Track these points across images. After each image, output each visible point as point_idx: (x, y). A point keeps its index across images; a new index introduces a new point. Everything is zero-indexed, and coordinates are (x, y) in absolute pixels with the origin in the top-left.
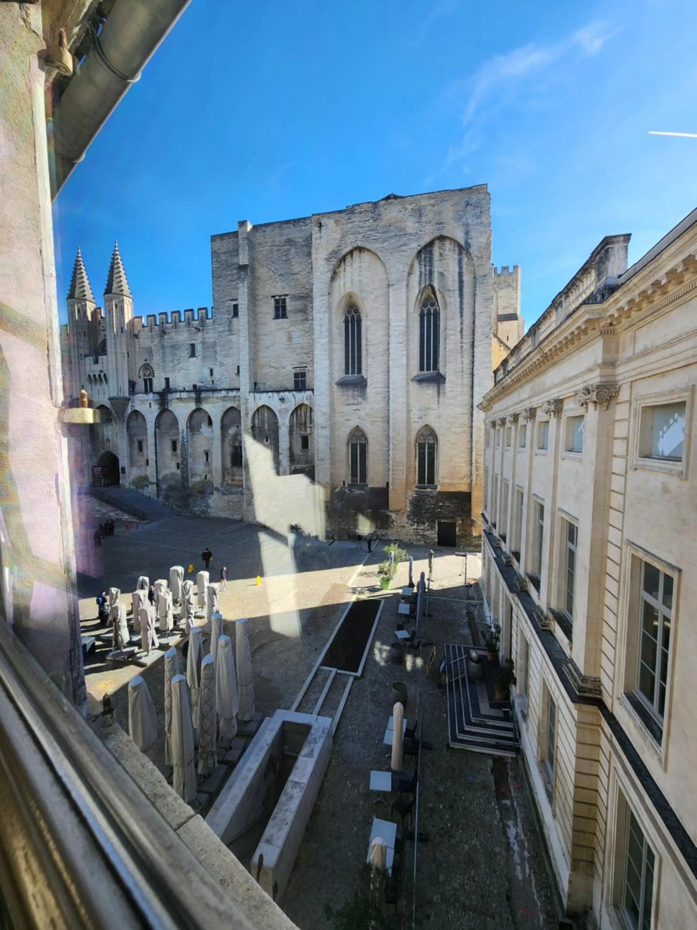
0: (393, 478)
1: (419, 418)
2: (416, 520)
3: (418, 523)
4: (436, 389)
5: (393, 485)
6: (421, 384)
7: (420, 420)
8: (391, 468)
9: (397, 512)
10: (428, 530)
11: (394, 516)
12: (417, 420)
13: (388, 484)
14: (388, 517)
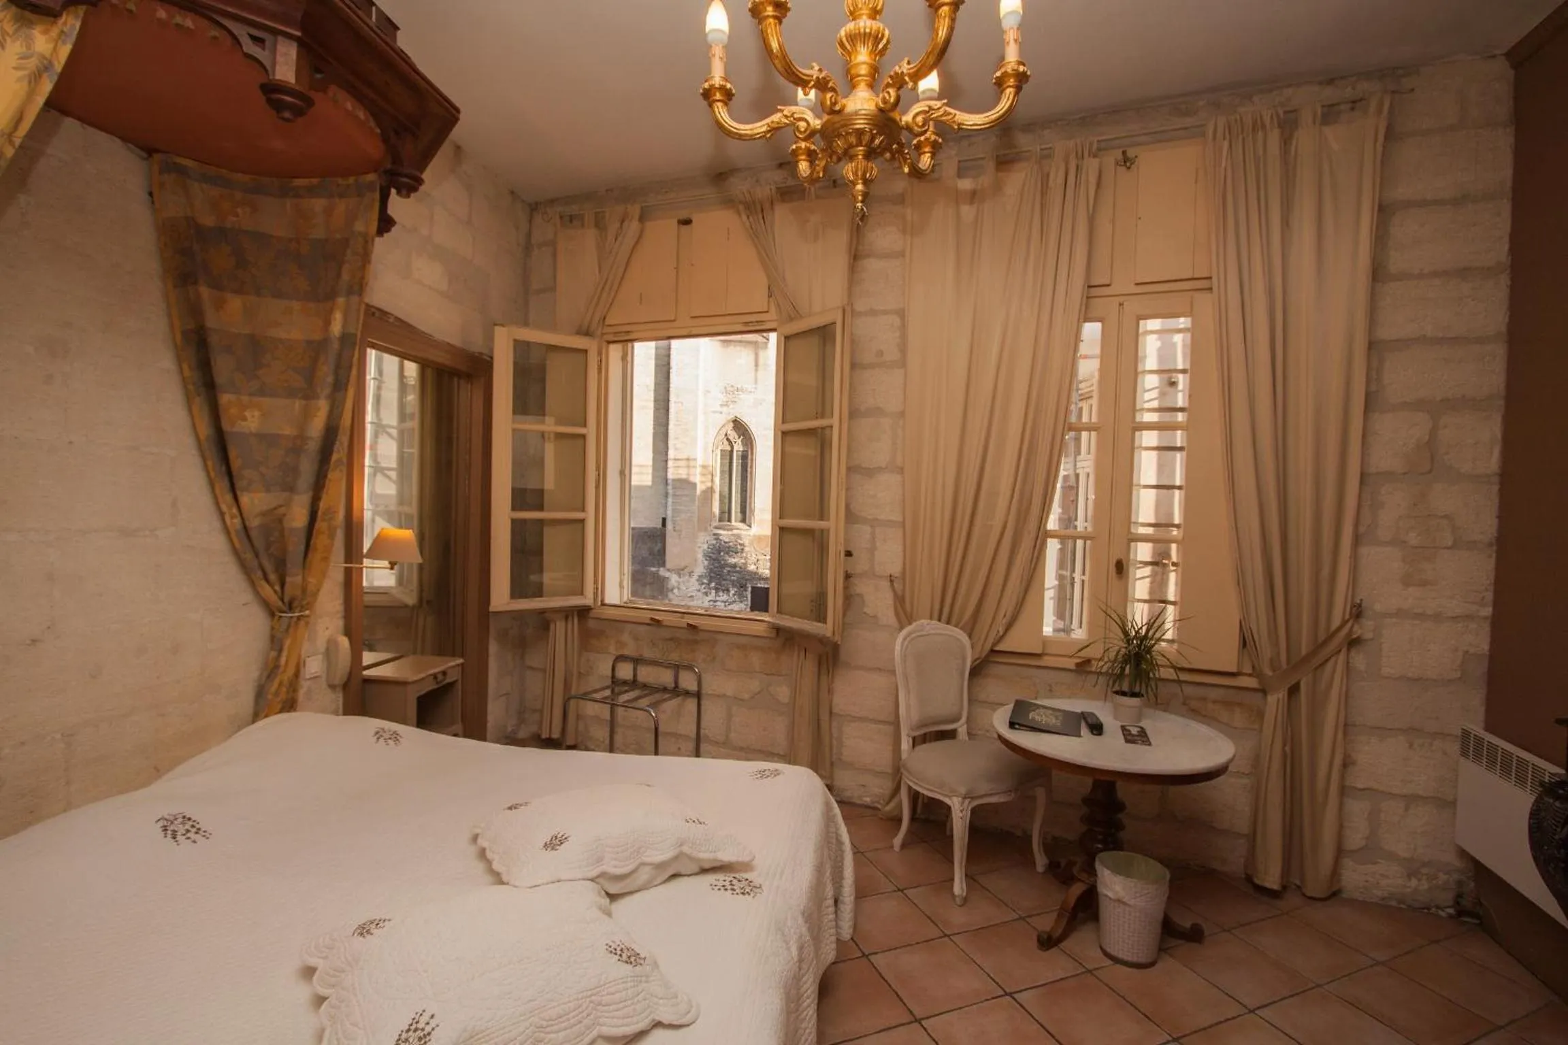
0: (674, 510)
1: (722, 405)
2: (713, 585)
3: (717, 590)
4: (752, 357)
5: (674, 522)
6: (728, 346)
7: (725, 409)
8: (670, 491)
9: (679, 572)
10: (734, 602)
11: (674, 579)
12: (719, 409)
13: (664, 520)
14: (664, 580)
